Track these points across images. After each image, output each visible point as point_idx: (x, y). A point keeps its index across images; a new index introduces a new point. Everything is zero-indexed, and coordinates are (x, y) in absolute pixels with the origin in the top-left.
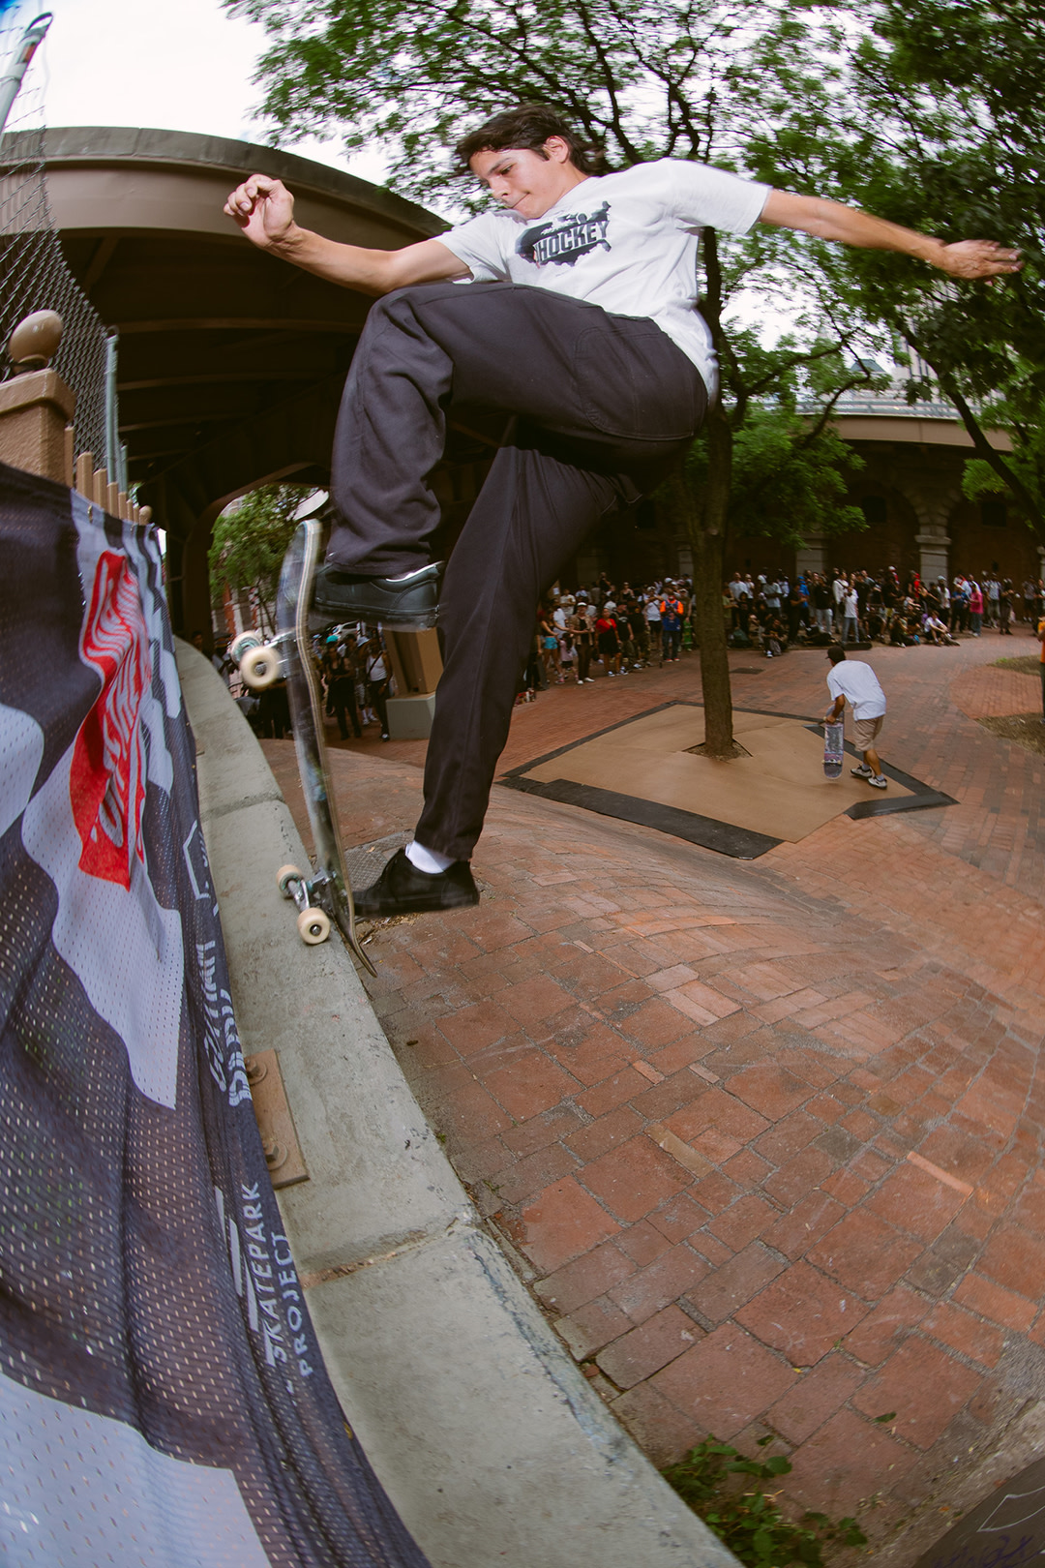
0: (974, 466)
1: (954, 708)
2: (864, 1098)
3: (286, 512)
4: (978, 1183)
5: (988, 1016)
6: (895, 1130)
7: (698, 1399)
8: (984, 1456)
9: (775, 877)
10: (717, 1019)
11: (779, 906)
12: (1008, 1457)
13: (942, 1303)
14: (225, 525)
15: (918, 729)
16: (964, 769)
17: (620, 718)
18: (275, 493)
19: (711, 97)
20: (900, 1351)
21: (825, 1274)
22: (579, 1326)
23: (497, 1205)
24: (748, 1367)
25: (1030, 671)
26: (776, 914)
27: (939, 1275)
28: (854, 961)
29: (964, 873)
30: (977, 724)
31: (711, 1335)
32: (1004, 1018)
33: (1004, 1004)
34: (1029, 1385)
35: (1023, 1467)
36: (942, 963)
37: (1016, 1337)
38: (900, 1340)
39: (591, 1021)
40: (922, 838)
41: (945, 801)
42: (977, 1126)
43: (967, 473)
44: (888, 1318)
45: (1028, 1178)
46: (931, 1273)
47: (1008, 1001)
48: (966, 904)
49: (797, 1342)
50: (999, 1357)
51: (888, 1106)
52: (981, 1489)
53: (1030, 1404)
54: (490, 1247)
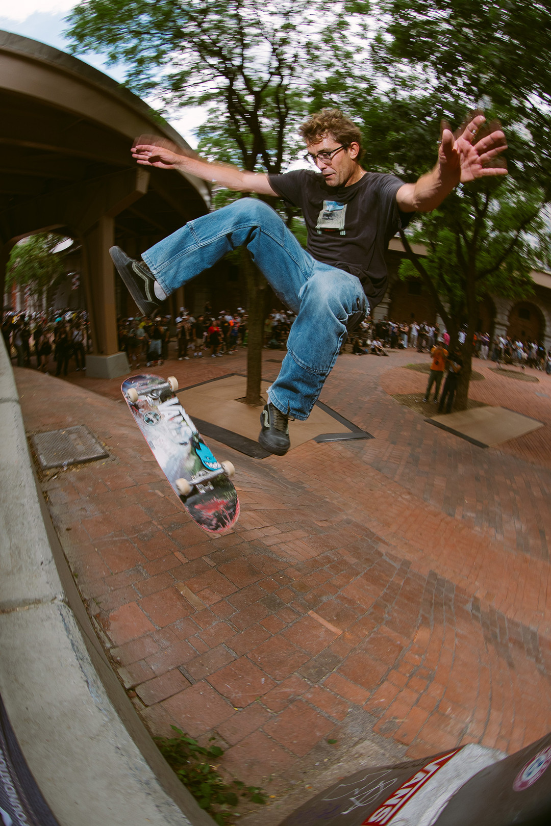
0: (406, 262)
1: (380, 388)
2: (290, 582)
3: (51, 248)
4: (346, 630)
5: (374, 548)
6: (304, 599)
7: (184, 716)
8: (332, 764)
9: (271, 469)
10: (221, 536)
11: (270, 484)
12: (346, 766)
13: (317, 686)
14: (18, 250)
15: (359, 398)
16: (380, 421)
17: (205, 379)
18: (46, 237)
19: (296, 56)
20: (291, 706)
21: (255, 664)
22: (129, 672)
23: (98, 611)
24: (211, 704)
25: (424, 371)
26: (266, 488)
27: (317, 672)
28: (303, 515)
29: (372, 474)
30: (391, 397)
31: (193, 686)
32: (382, 549)
33: (384, 542)
34: (362, 732)
35: (355, 772)
36: (354, 519)
37: (356, 707)
38: (292, 701)
39: (156, 530)
40: (352, 455)
41: (368, 436)
42: (351, 602)
43: (402, 266)
44: (287, 690)
45: (375, 629)
46: (312, 671)
47: (387, 541)
48: (371, 490)
49: (237, 695)
50: (346, 716)
51: (303, 587)
52: (330, 780)
53: (360, 741)
54: (68, 612)
